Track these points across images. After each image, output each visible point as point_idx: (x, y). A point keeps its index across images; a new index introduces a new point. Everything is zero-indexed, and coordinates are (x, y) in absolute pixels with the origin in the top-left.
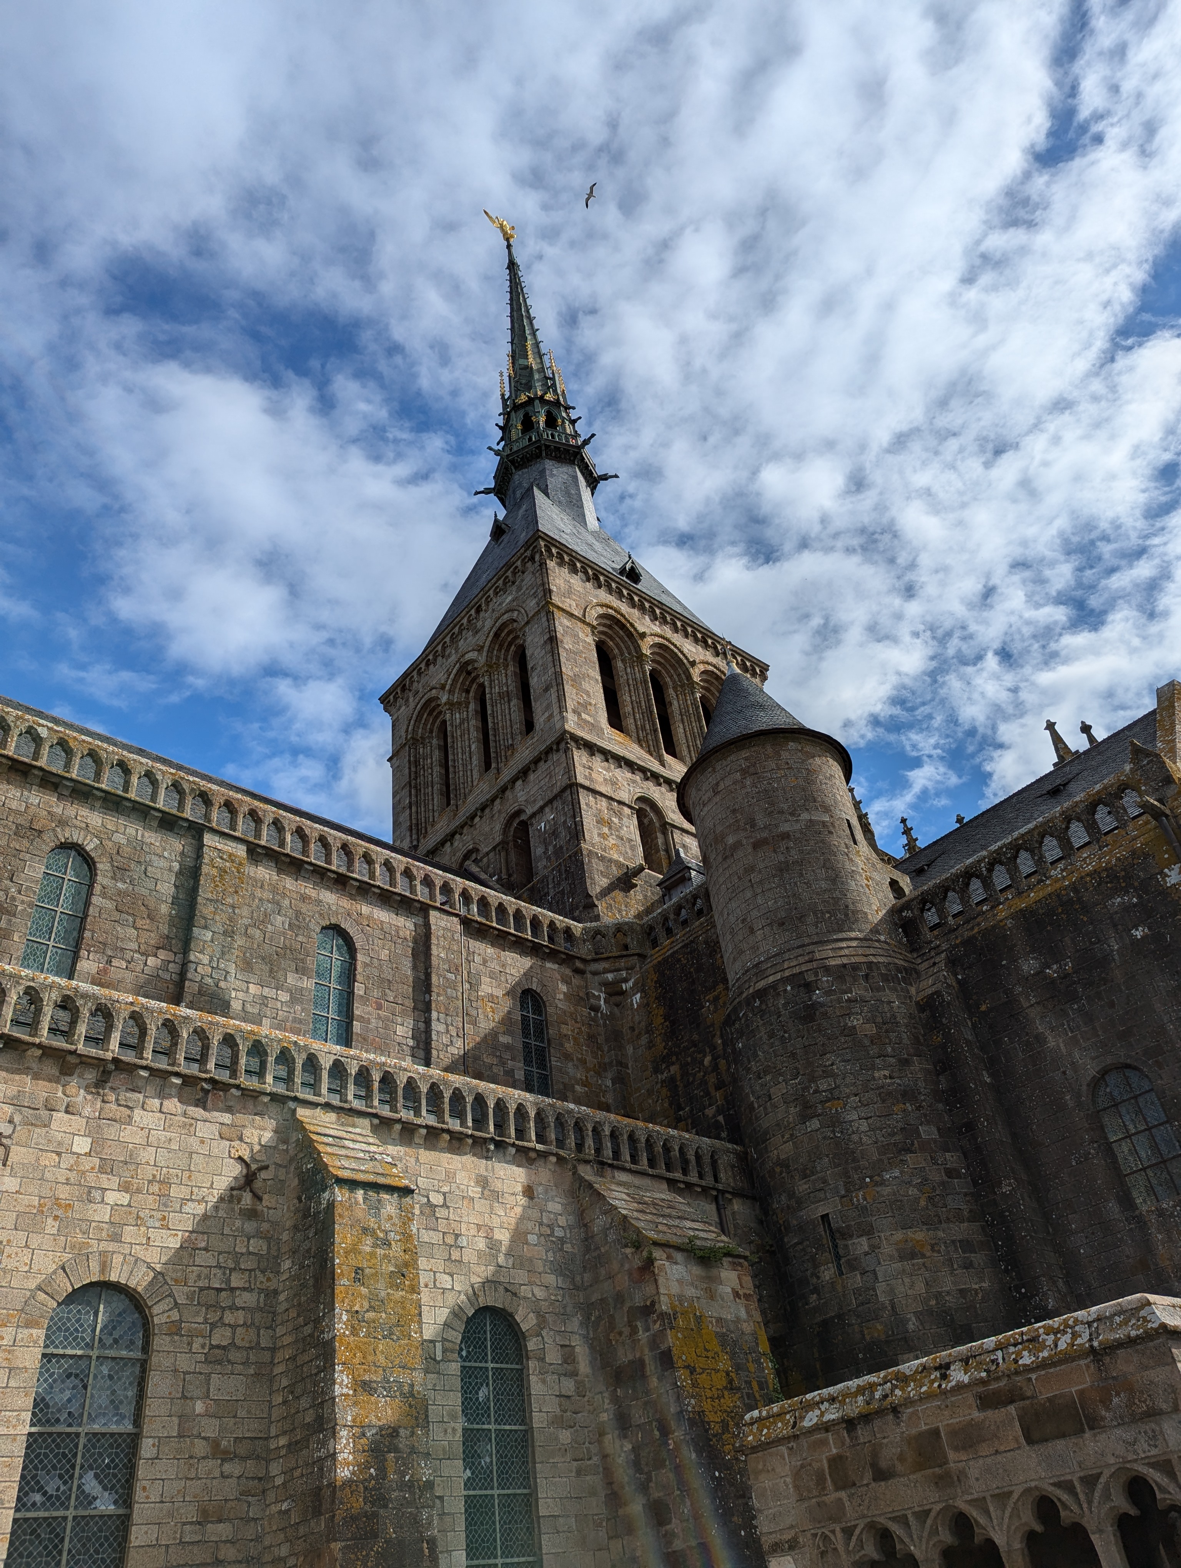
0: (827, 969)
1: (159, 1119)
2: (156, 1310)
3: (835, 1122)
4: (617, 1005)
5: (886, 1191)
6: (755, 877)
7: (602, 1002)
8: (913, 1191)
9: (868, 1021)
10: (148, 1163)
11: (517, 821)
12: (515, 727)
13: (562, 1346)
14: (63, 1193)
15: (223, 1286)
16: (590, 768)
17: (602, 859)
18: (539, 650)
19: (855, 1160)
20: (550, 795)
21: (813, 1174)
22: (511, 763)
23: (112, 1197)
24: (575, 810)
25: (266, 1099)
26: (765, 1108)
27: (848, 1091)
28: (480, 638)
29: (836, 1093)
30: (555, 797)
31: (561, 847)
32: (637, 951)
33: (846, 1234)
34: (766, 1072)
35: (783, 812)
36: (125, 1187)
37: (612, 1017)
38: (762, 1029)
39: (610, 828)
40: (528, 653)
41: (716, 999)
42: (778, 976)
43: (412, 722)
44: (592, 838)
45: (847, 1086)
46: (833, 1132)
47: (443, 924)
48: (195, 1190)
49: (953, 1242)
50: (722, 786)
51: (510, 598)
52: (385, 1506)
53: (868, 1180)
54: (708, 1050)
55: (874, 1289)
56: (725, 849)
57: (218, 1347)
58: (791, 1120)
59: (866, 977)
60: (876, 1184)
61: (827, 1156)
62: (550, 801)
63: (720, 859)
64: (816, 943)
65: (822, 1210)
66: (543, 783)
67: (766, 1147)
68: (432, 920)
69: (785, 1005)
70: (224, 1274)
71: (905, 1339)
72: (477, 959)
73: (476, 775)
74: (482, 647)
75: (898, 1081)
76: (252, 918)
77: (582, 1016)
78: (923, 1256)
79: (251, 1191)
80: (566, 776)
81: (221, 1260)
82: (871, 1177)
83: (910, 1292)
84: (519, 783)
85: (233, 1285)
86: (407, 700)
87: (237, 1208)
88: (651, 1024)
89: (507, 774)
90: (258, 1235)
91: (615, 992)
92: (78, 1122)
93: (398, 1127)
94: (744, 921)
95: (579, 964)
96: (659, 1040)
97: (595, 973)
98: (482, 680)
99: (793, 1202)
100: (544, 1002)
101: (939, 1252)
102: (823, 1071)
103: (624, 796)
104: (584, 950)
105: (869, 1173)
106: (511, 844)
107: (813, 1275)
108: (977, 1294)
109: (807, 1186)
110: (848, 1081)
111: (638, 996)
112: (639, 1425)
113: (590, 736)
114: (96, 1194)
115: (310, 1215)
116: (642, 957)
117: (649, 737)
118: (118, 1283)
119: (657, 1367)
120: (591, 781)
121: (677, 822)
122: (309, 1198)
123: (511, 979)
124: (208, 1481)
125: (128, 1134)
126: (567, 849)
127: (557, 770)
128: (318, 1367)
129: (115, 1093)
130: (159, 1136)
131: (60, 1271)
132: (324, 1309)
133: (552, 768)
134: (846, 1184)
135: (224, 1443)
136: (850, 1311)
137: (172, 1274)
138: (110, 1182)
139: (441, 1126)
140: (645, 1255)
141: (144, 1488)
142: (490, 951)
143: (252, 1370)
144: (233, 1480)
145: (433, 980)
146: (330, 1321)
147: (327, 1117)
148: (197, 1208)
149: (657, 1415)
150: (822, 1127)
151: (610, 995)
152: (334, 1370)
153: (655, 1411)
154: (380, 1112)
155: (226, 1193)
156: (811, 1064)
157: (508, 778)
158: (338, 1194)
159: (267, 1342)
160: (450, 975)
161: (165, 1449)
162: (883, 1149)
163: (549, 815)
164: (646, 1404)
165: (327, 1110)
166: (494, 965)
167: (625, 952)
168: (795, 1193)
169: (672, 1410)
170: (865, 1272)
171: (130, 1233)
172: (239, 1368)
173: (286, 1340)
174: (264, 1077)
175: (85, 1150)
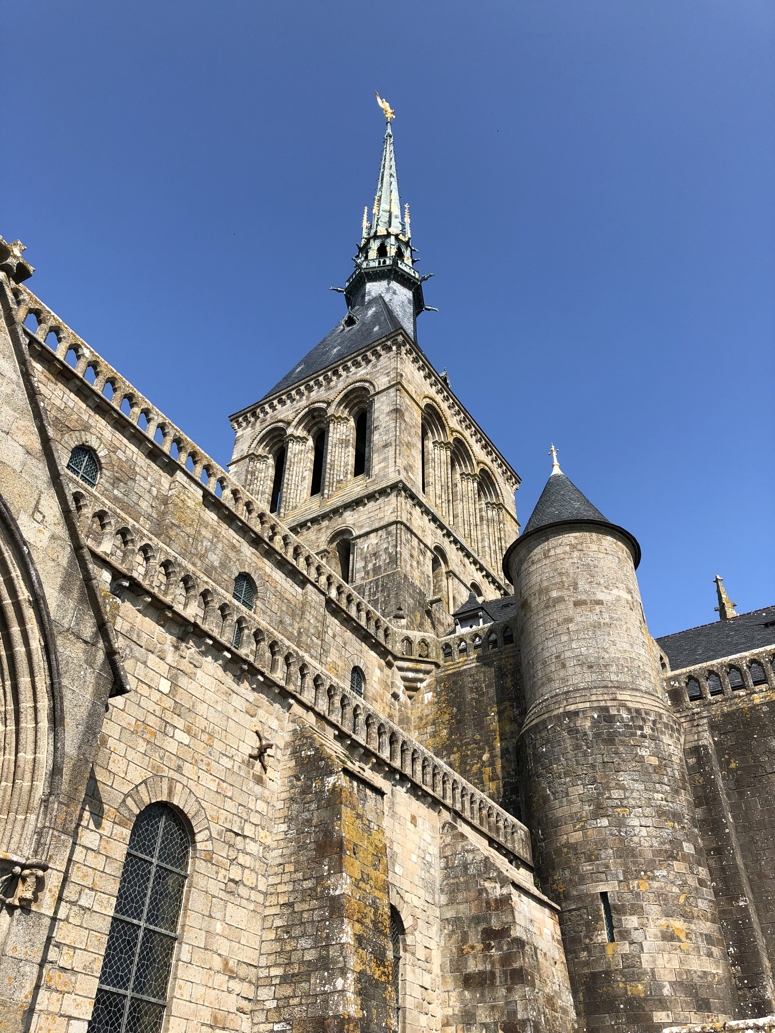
0: (628, 708)
1: (212, 683)
2: (198, 838)
3: (620, 823)
4: (410, 697)
5: (655, 885)
6: (572, 627)
7: (401, 692)
8: (676, 890)
9: (653, 755)
10: (202, 716)
11: (341, 538)
12: (347, 467)
13: (425, 947)
14: (152, 720)
15: (240, 832)
16: (411, 514)
17: (412, 584)
18: (385, 415)
19: (634, 856)
20: (377, 525)
21: (598, 859)
22: (340, 493)
23: (180, 736)
24: (396, 543)
25: (277, 690)
26: (562, 802)
27: (634, 803)
28: (331, 395)
29: (625, 802)
30: (381, 528)
31: (380, 567)
32: (436, 661)
33: (621, 910)
34: (566, 774)
35: (600, 584)
36: (188, 731)
37: (406, 705)
38: (569, 741)
39: (418, 563)
41: (502, 712)
42: (588, 705)
43: (256, 442)
44: (406, 566)
45: (634, 799)
46: (620, 831)
47: (315, 597)
48: (228, 748)
49: (701, 934)
50: (552, 553)
51: (364, 371)
53: (642, 873)
54: (487, 749)
55: (639, 958)
57: (233, 881)
58: (584, 814)
59: (654, 722)
60: (649, 878)
61: (612, 848)
62: (376, 530)
63: (542, 606)
64: (617, 687)
65: (602, 888)
66: (371, 515)
67: (556, 833)
68: (309, 593)
69: (592, 727)
70: (241, 822)
71: (660, 1001)
72: (330, 632)
73: (305, 494)
74: (333, 401)
75: (670, 804)
76: (197, 549)
77: (387, 699)
78: (680, 941)
79: (260, 761)
80: (395, 514)
81: (239, 811)
82: (645, 872)
83: (667, 966)
84: (350, 510)
85: (246, 833)
86: (254, 424)
87: (252, 772)
88: (438, 719)
89: (335, 501)
90: (262, 798)
91: (412, 687)
92: (164, 668)
93: (349, 741)
94: (557, 657)
95: (390, 658)
96: (443, 732)
97: (400, 669)
98: (322, 425)
99: (576, 877)
100: (365, 680)
101: (691, 939)
102: (616, 784)
103: (429, 543)
104: (398, 648)
105: (644, 868)
106: (332, 554)
107: (586, 936)
108: (715, 977)
109: (591, 868)
110: (635, 795)
111: (431, 694)
112: (483, 1024)
113: (414, 490)
114: (169, 729)
115: (311, 793)
116: (437, 666)
117: (443, 504)
118: (178, 807)
119: (506, 980)
120: (411, 523)
121: (457, 574)
122: (309, 779)
123: (348, 655)
124: (219, 992)
125: (193, 687)
126: (385, 569)
127: (386, 508)
128: (321, 915)
129: (188, 651)
130: (210, 697)
131: (143, 785)
132: (329, 870)
133: (382, 506)
134: (625, 872)
135: (231, 963)
136: (616, 970)
137: (211, 811)
138: (179, 722)
139: (373, 750)
140: (505, 891)
141: (180, 988)
142: (338, 629)
143: (252, 907)
144: (234, 996)
145: (304, 638)
146: (338, 881)
147: (311, 719)
148: (229, 764)
149: (505, 1018)
150: (609, 826)
151: (407, 688)
152: (343, 921)
153: (502, 1015)
154: (339, 725)
155: (247, 758)
156: (607, 776)
157: (339, 504)
158: (343, 781)
159: (262, 887)
160: (314, 639)
161: (195, 957)
162: (656, 853)
163: (373, 539)
164: (493, 1008)
165: (311, 713)
166: (339, 639)
167: (426, 659)
168: (578, 871)
169: (519, 1017)
170: (632, 943)
171: (188, 769)
172: (244, 902)
173: (281, 888)
174: (276, 672)
175: (166, 691)
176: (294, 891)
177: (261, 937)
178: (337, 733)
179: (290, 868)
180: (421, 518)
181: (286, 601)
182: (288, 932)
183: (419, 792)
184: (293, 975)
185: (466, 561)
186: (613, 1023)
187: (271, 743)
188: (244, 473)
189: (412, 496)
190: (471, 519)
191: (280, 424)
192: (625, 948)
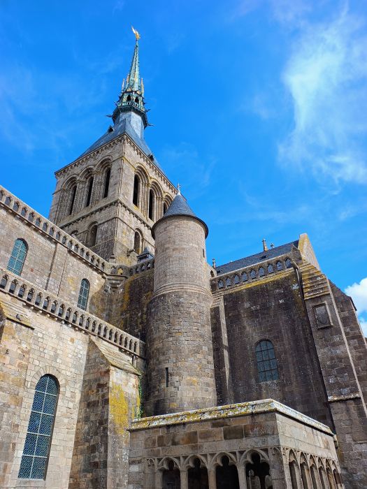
0: (187, 292)
3: (177, 339)
4: (113, 291)
5: (187, 363)
6: (171, 259)
7: (109, 289)
8: (196, 365)
9: (195, 311)
11: (94, 225)
12: (101, 194)
13: (72, 392)
16: (123, 213)
17: (120, 244)
18: (116, 171)
19: (181, 353)
20: (108, 219)
21: (166, 354)
22: (97, 205)
24: (115, 226)
26: (156, 331)
27: (184, 331)
28: (96, 162)
29: (180, 331)
31: (107, 237)
32: (124, 275)
33: (173, 374)
34: (159, 320)
35: (185, 241)
37: (111, 295)
38: (162, 306)
39: (126, 235)
40: (112, 171)
41: (148, 295)
42: (170, 291)
43: (64, 183)
44: (119, 237)
46: (176, 342)
47: (62, 249)
49: (204, 383)
50: (168, 228)
51: (110, 152)
54: (141, 311)
55: (177, 393)
56: (163, 249)
58: (164, 336)
59: (198, 297)
61: (172, 350)
64: (185, 284)
65: (167, 366)
66: (106, 214)
67: (153, 344)
68: (58, 247)
69: (171, 300)
72: (70, 264)
73: (83, 207)
74: (96, 165)
77: (101, 292)
78: (194, 385)
80: (115, 214)
82: (185, 359)
83: (187, 395)
84: (98, 213)
86: (64, 176)
88: (124, 299)
89: (93, 209)
91: (114, 287)
93: (32, 308)
94: (164, 272)
95: (104, 275)
96: (125, 305)
97: (109, 279)
98: (93, 176)
99: (158, 362)
100: (90, 284)
101: (199, 385)
102: (178, 323)
103: (133, 227)
104: (107, 271)
106: (90, 232)
107: (158, 385)
108: (207, 399)
109: (163, 358)
110: (185, 327)
111: (122, 290)
112: (92, 421)
116: (126, 278)
119: (102, 404)
120: (123, 218)
121: (148, 240)
123: (80, 274)
126: (110, 238)
133: (111, 210)
134: (176, 359)
136: (167, 398)
142: (75, 263)
145: (54, 267)
149: (100, 419)
150: (173, 340)
156: (174, 320)
158: (8, 323)
162: (190, 351)
163: (106, 225)
164: (96, 415)
166: (75, 267)
167: (121, 275)
168: (159, 359)
170: (175, 387)
178: (25, 304)
180: (129, 216)
181: (45, 251)
183: (77, 329)
189: (124, 206)
191: (75, 176)
192: (172, 389)
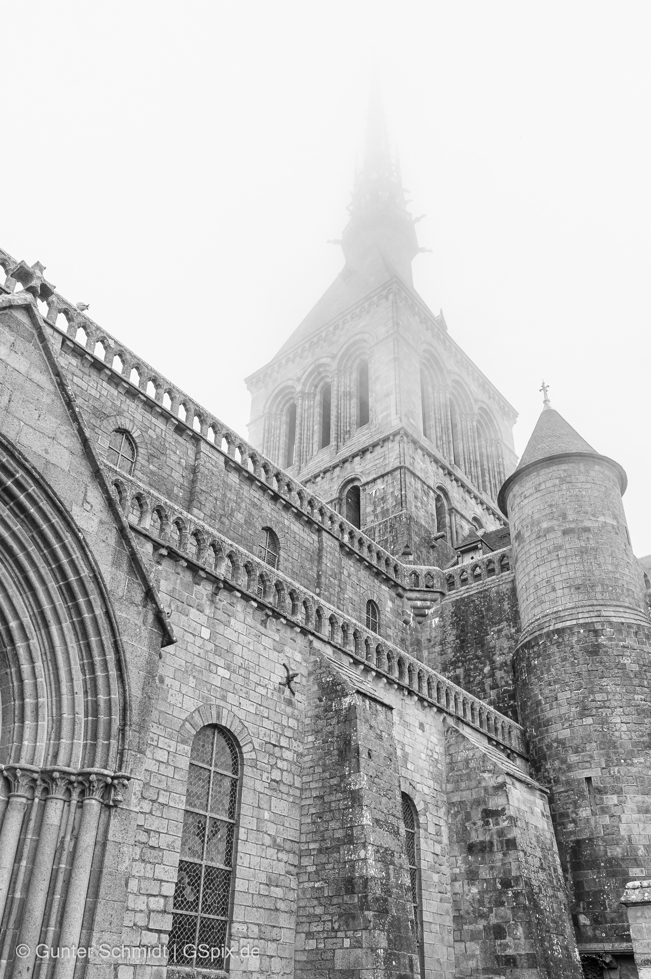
0: (610, 623)
1: (244, 628)
2: (244, 750)
3: (604, 722)
4: (420, 623)
5: (633, 770)
6: (561, 553)
7: (411, 619)
9: (634, 662)
10: (237, 655)
11: (351, 485)
12: (353, 419)
13: (436, 824)
14: (197, 661)
15: (277, 744)
16: (413, 458)
17: (417, 523)
19: (615, 747)
20: (382, 472)
21: (583, 751)
22: (348, 443)
23: (222, 672)
24: (400, 486)
25: (298, 630)
26: (551, 705)
27: (615, 704)
28: (334, 349)
29: (607, 704)
30: (387, 474)
31: (388, 510)
32: (440, 590)
33: (602, 792)
34: (555, 682)
35: (587, 513)
36: (227, 667)
37: (416, 630)
38: (557, 654)
39: (422, 503)
41: (500, 631)
42: (574, 622)
43: (270, 401)
44: (411, 507)
45: (615, 700)
46: (602, 728)
47: (330, 543)
48: (262, 679)
50: (543, 486)
51: (363, 324)
52: (390, 896)
53: (622, 761)
54: (488, 663)
55: (618, 827)
56: (539, 531)
57: (274, 781)
58: (572, 715)
59: (636, 633)
60: (628, 765)
61: (596, 742)
62: (383, 476)
63: (534, 536)
64: (602, 605)
65: (587, 774)
66: (377, 462)
67: (547, 731)
68: (324, 540)
69: (578, 641)
70: (277, 736)
71: (635, 860)
72: (345, 572)
73: (316, 447)
74: (335, 356)
75: (648, 703)
76: (224, 510)
77: (399, 625)
79: (289, 688)
80: (398, 460)
81: (275, 727)
82: (625, 760)
83: (642, 833)
84: (357, 459)
85: (282, 744)
86: (267, 384)
87: (282, 696)
88: (444, 639)
89: (346, 451)
90: (293, 716)
91: (420, 614)
92: (203, 619)
93: (362, 667)
94: (547, 582)
95: (400, 590)
96: (450, 650)
97: (409, 599)
98: (329, 380)
99: (564, 766)
100: (379, 611)
102: (600, 689)
103: (432, 484)
104: (406, 582)
105: (624, 757)
106: (344, 501)
107: (573, 812)
109: (577, 758)
110: (616, 697)
111: (437, 619)
112: (485, 879)
113: (415, 436)
114: (213, 667)
115: (332, 711)
116: (443, 594)
117: (445, 445)
118: (225, 728)
119: (502, 847)
120: (414, 467)
121: (459, 509)
122: (330, 700)
123: (362, 591)
124: (271, 861)
125: (228, 633)
126: (393, 512)
127: (391, 455)
128: (346, 805)
129: (222, 604)
130: (244, 639)
131: (197, 712)
132: (350, 770)
133: (386, 452)
134: (607, 761)
135: (278, 840)
136: (598, 837)
137: (252, 729)
138: (221, 662)
139: (384, 673)
140: (500, 780)
141: (241, 857)
142: (352, 569)
143: (291, 799)
144: (283, 864)
145: (323, 580)
146: (357, 778)
147: (328, 651)
148: (263, 691)
149: (501, 875)
150: (594, 723)
151: (417, 615)
152: (362, 809)
153: (500, 873)
154: (354, 655)
155: (277, 686)
156: (592, 682)
157: (348, 454)
158: (358, 700)
159: (298, 784)
160: (332, 579)
161: (250, 837)
162: (635, 744)
163: (380, 485)
164: (492, 868)
165: (328, 646)
166: (354, 578)
167: (432, 589)
168: (566, 761)
169: (513, 874)
170: (612, 816)
171: (230, 697)
172: (285, 796)
173: (313, 785)
174: (296, 615)
175: (207, 637)
176: (323, 787)
177: (300, 821)
178: (352, 661)
179: (319, 770)
180: (424, 462)
181: (304, 549)
182: (320, 818)
183: (426, 704)
184: (327, 848)
185: (467, 496)
186: (595, 877)
187: (297, 672)
188: (262, 432)
189: (415, 442)
190: (472, 457)
191: (290, 383)
192: (607, 820)
